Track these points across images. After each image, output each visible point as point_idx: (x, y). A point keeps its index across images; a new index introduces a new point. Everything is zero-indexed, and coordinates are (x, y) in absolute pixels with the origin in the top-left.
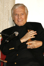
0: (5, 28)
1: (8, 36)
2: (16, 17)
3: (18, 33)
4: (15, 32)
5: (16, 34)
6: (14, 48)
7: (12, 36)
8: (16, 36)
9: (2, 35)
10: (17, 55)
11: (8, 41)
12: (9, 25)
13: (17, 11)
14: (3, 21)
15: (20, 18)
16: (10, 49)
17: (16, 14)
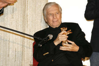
0: (38, 30)
1: (41, 39)
2: (51, 18)
3: (52, 36)
4: (49, 35)
5: (50, 37)
6: (48, 53)
7: (46, 39)
8: (51, 39)
9: (34, 38)
10: (53, 61)
11: (41, 45)
12: (42, 26)
13: (50, 10)
14: (35, 23)
15: (55, 18)
16: (44, 55)
17: (50, 13)
